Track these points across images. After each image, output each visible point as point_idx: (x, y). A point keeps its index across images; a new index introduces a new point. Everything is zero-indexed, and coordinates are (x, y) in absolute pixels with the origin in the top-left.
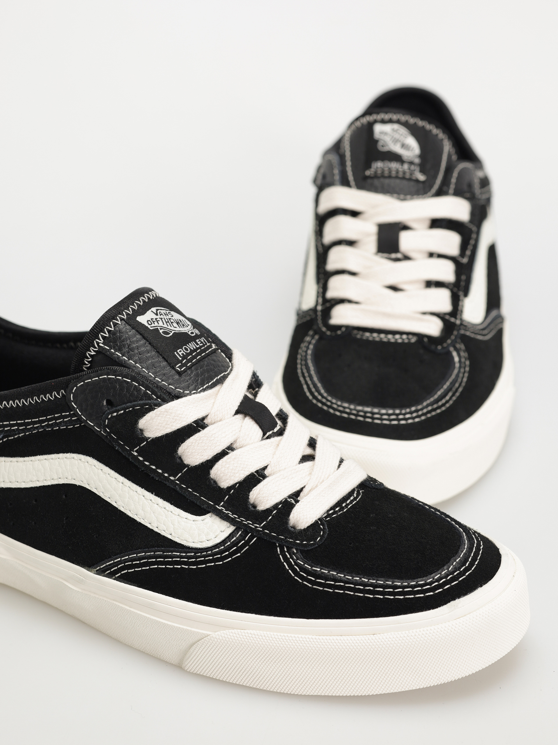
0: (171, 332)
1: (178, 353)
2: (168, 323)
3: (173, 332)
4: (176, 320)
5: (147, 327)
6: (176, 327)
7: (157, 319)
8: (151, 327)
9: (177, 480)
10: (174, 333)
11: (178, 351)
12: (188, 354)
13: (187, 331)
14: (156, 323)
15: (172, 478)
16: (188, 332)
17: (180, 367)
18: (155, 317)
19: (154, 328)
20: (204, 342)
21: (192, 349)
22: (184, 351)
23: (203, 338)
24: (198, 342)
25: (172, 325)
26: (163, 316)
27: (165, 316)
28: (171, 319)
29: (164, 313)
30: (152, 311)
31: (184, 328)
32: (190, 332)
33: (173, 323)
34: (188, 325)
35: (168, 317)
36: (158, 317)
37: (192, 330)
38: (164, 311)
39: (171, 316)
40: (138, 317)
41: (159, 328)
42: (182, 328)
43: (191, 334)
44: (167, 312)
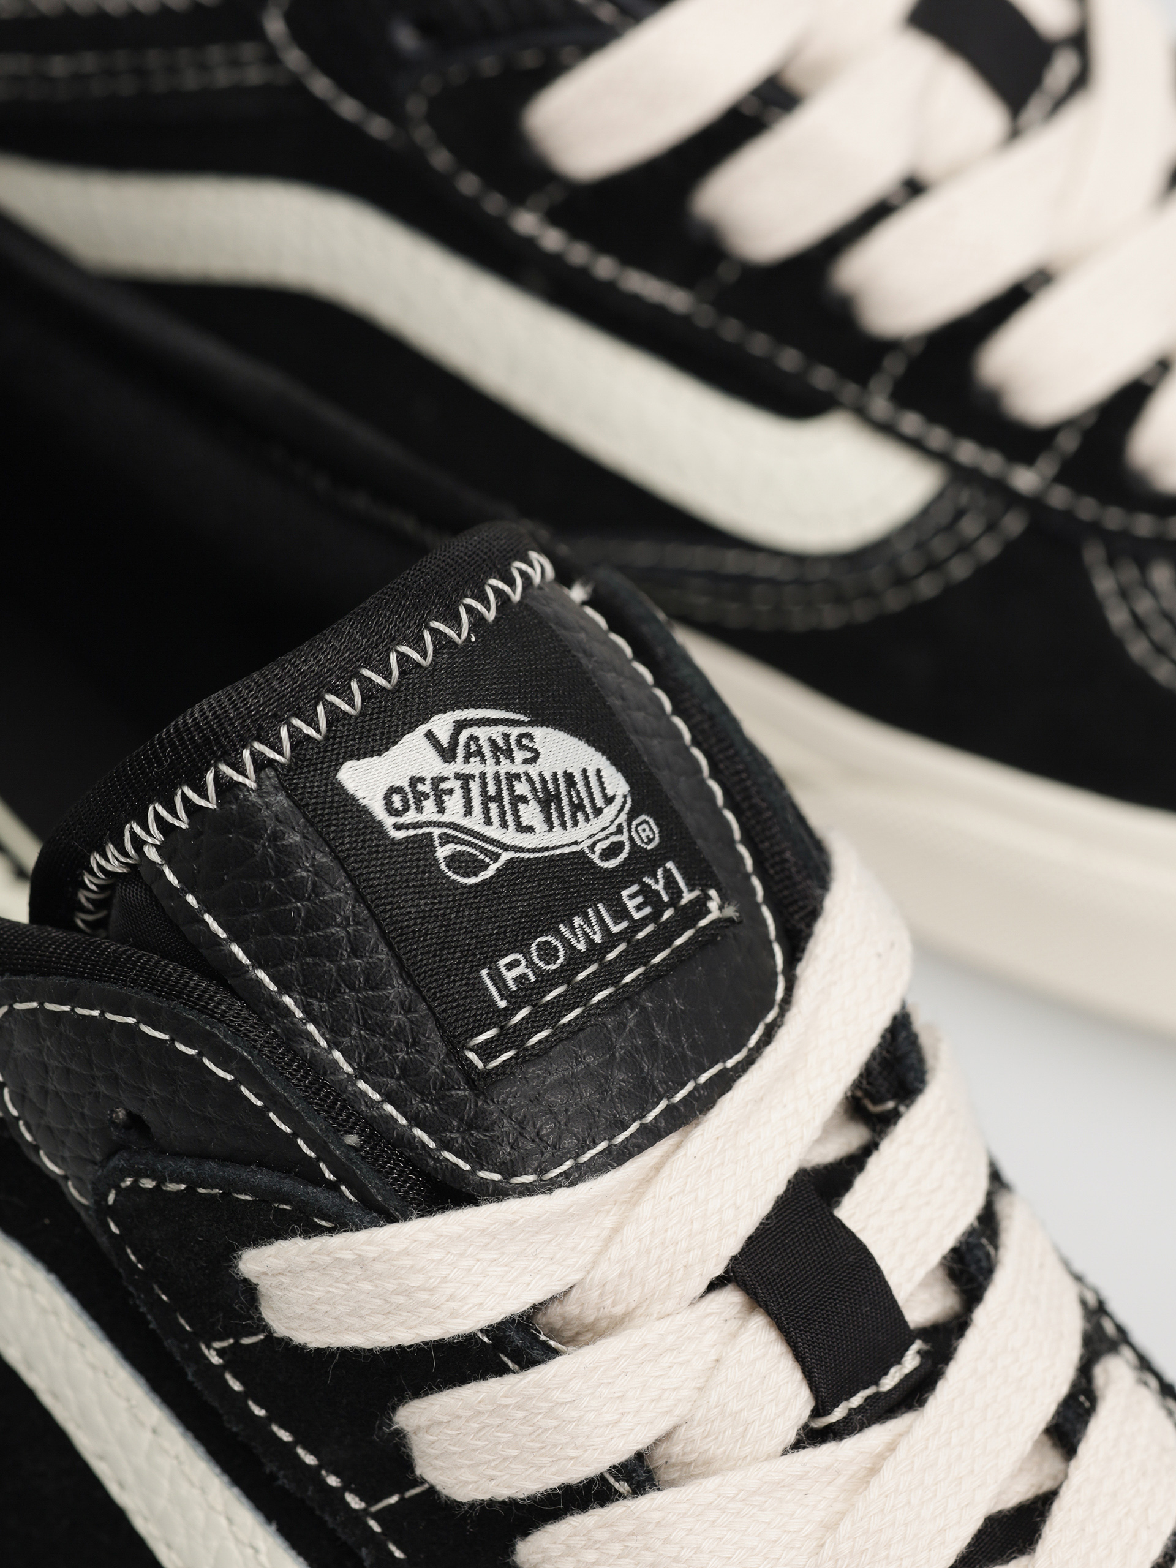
0: (496, 857)
1: (498, 978)
2: (493, 806)
3: (506, 856)
4: (548, 776)
5: (380, 824)
6: (530, 829)
7: (444, 779)
8: (398, 827)
9: (376, 1516)
10: (511, 861)
11: (501, 965)
12: (547, 980)
13: (584, 846)
14: (429, 805)
15: (354, 1502)
16: (592, 847)
17: (487, 1051)
18: (431, 765)
19: (411, 832)
20: (666, 888)
21: (582, 947)
22: (530, 964)
23: (670, 865)
24: (632, 897)
25: (509, 817)
26: (483, 760)
27: (490, 761)
28: (517, 776)
29: (493, 743)
30: (430, 735)
31: (575, 823)
32: (598, 848)
33: (523, 799)
34: (609, 800)
35: (505, 767)
36: (450, 770)
37: (619, 830)
38: (496, 732)
39: (529, 755)
40: (349, 764)
41: (436, 832)
42: (564, 825)
43: (607, 854)
44: (515, 732)
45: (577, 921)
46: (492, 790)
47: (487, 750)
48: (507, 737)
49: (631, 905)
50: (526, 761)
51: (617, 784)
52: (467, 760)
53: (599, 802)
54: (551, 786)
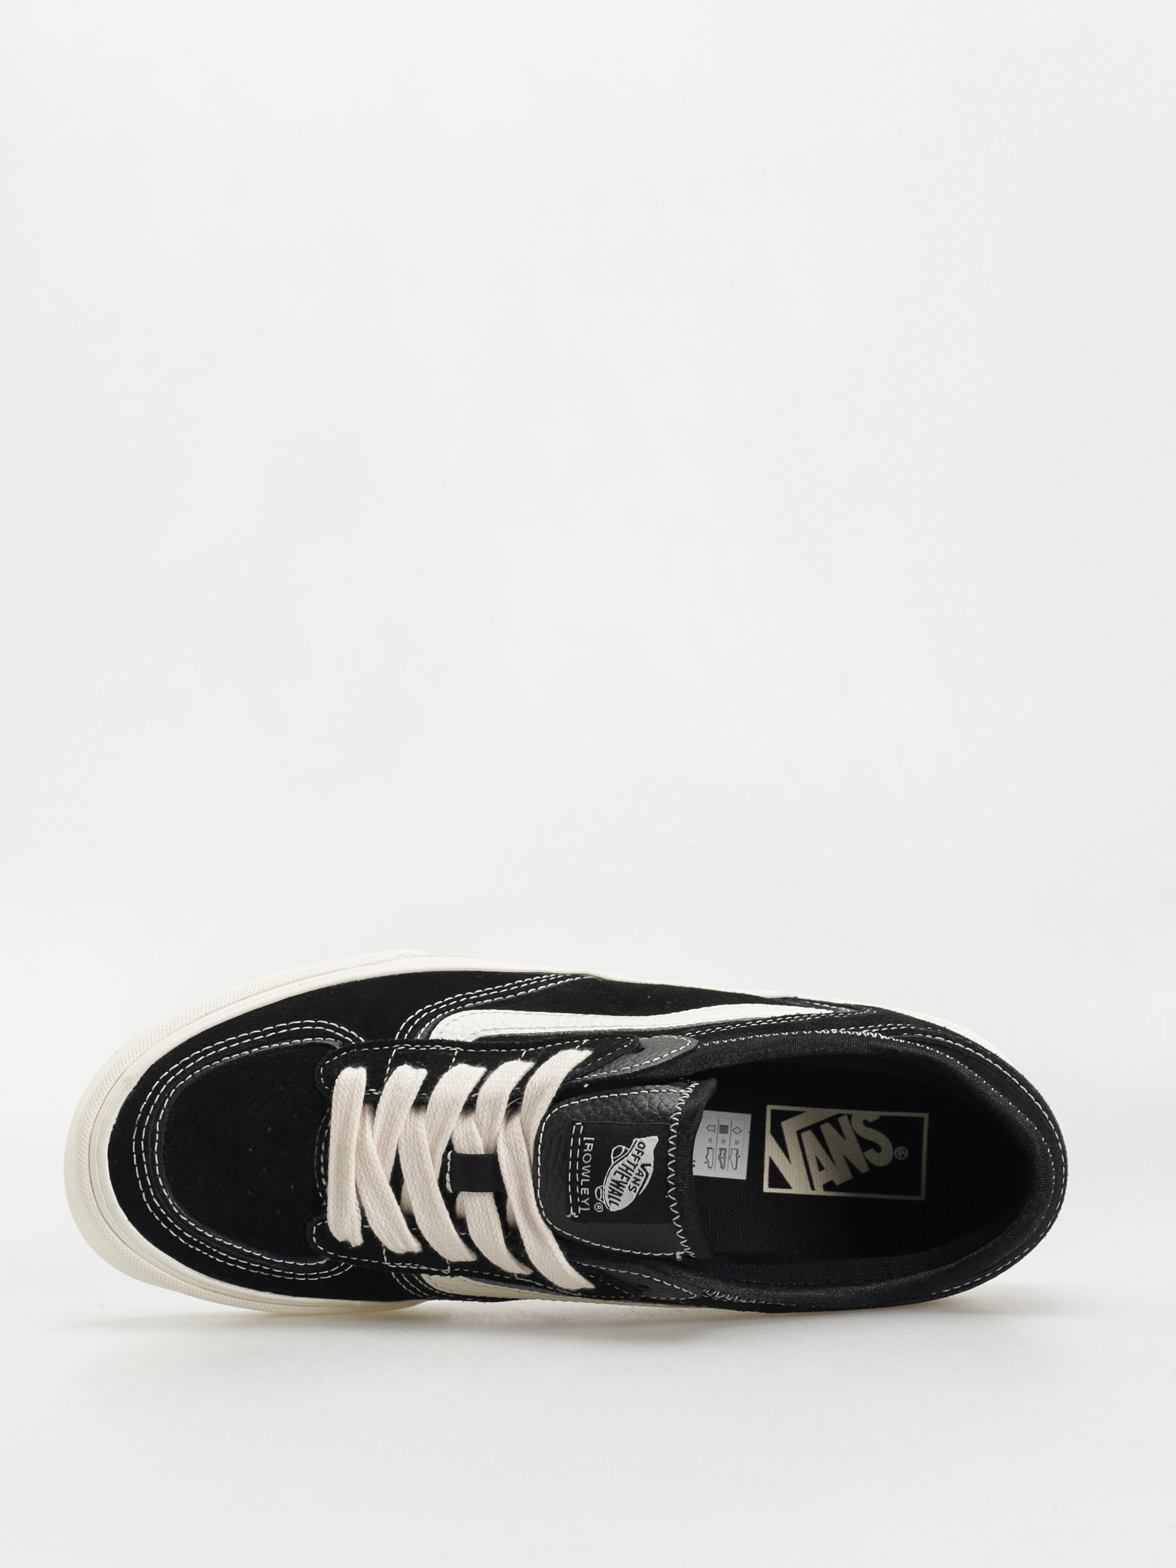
0: (614, 1160)
1: (590, 1142)
2: (625, 1169)
3: (613, 1163)
4: (624, 1189)
5: (640, 1138)
6: (615, 1174)
7: (639, 1161)
8: (636, 1141)
10: (611, 1164)
11: (592, 1145)
12: (582, 1154)
13: (603, 1186)
14: (636, 1153)
16: (602, 1188)
18: (644, 1160)
19: (633, 1144)
20: (584, 1203)
21: (583, 1168)
22: (588, 1152)
23: (589, 1209)
24: (586, 1191)
25: (620, 1171)
26: (636, 1174)
27: (635, 1176)
28: (628, 1180)
29: (639, 1180)
30: (650, 1165)
31: (610, 1188)
32: (601, 1190)
33: (622, 1178)
34: (610, 1202)
35: (632, 1179)
36: (640, 1164)
37: (602, 1200)
38: (641, 1183)
39: (631, 1188)
40: (658, 1140)
41: (629, 1150)
42: (611, 1184)
43: (599, 1190)
44: (638, 1188)
45: (589, 1172)
46: (629, 1171)
47: (638, 1177)
48: (638, 1185)
49: (585, 1189)
50: (630, 1186)
51: (613, 1208)
52: (639, 1170)
53: (611, 1199)
54: (621, 1188)
